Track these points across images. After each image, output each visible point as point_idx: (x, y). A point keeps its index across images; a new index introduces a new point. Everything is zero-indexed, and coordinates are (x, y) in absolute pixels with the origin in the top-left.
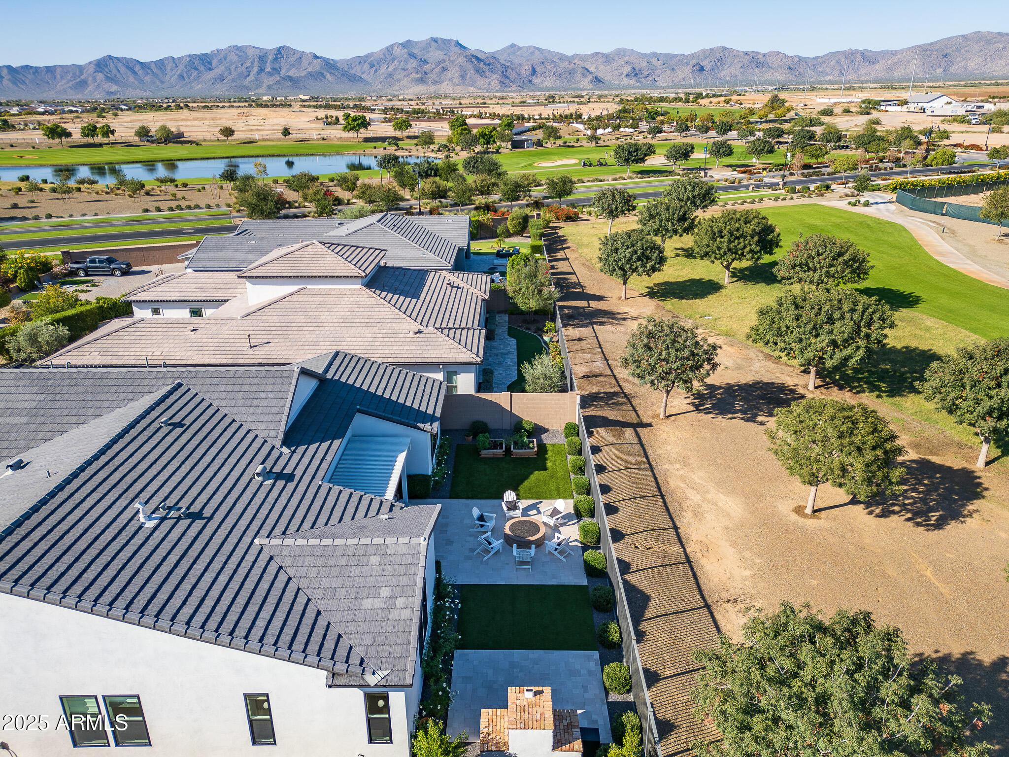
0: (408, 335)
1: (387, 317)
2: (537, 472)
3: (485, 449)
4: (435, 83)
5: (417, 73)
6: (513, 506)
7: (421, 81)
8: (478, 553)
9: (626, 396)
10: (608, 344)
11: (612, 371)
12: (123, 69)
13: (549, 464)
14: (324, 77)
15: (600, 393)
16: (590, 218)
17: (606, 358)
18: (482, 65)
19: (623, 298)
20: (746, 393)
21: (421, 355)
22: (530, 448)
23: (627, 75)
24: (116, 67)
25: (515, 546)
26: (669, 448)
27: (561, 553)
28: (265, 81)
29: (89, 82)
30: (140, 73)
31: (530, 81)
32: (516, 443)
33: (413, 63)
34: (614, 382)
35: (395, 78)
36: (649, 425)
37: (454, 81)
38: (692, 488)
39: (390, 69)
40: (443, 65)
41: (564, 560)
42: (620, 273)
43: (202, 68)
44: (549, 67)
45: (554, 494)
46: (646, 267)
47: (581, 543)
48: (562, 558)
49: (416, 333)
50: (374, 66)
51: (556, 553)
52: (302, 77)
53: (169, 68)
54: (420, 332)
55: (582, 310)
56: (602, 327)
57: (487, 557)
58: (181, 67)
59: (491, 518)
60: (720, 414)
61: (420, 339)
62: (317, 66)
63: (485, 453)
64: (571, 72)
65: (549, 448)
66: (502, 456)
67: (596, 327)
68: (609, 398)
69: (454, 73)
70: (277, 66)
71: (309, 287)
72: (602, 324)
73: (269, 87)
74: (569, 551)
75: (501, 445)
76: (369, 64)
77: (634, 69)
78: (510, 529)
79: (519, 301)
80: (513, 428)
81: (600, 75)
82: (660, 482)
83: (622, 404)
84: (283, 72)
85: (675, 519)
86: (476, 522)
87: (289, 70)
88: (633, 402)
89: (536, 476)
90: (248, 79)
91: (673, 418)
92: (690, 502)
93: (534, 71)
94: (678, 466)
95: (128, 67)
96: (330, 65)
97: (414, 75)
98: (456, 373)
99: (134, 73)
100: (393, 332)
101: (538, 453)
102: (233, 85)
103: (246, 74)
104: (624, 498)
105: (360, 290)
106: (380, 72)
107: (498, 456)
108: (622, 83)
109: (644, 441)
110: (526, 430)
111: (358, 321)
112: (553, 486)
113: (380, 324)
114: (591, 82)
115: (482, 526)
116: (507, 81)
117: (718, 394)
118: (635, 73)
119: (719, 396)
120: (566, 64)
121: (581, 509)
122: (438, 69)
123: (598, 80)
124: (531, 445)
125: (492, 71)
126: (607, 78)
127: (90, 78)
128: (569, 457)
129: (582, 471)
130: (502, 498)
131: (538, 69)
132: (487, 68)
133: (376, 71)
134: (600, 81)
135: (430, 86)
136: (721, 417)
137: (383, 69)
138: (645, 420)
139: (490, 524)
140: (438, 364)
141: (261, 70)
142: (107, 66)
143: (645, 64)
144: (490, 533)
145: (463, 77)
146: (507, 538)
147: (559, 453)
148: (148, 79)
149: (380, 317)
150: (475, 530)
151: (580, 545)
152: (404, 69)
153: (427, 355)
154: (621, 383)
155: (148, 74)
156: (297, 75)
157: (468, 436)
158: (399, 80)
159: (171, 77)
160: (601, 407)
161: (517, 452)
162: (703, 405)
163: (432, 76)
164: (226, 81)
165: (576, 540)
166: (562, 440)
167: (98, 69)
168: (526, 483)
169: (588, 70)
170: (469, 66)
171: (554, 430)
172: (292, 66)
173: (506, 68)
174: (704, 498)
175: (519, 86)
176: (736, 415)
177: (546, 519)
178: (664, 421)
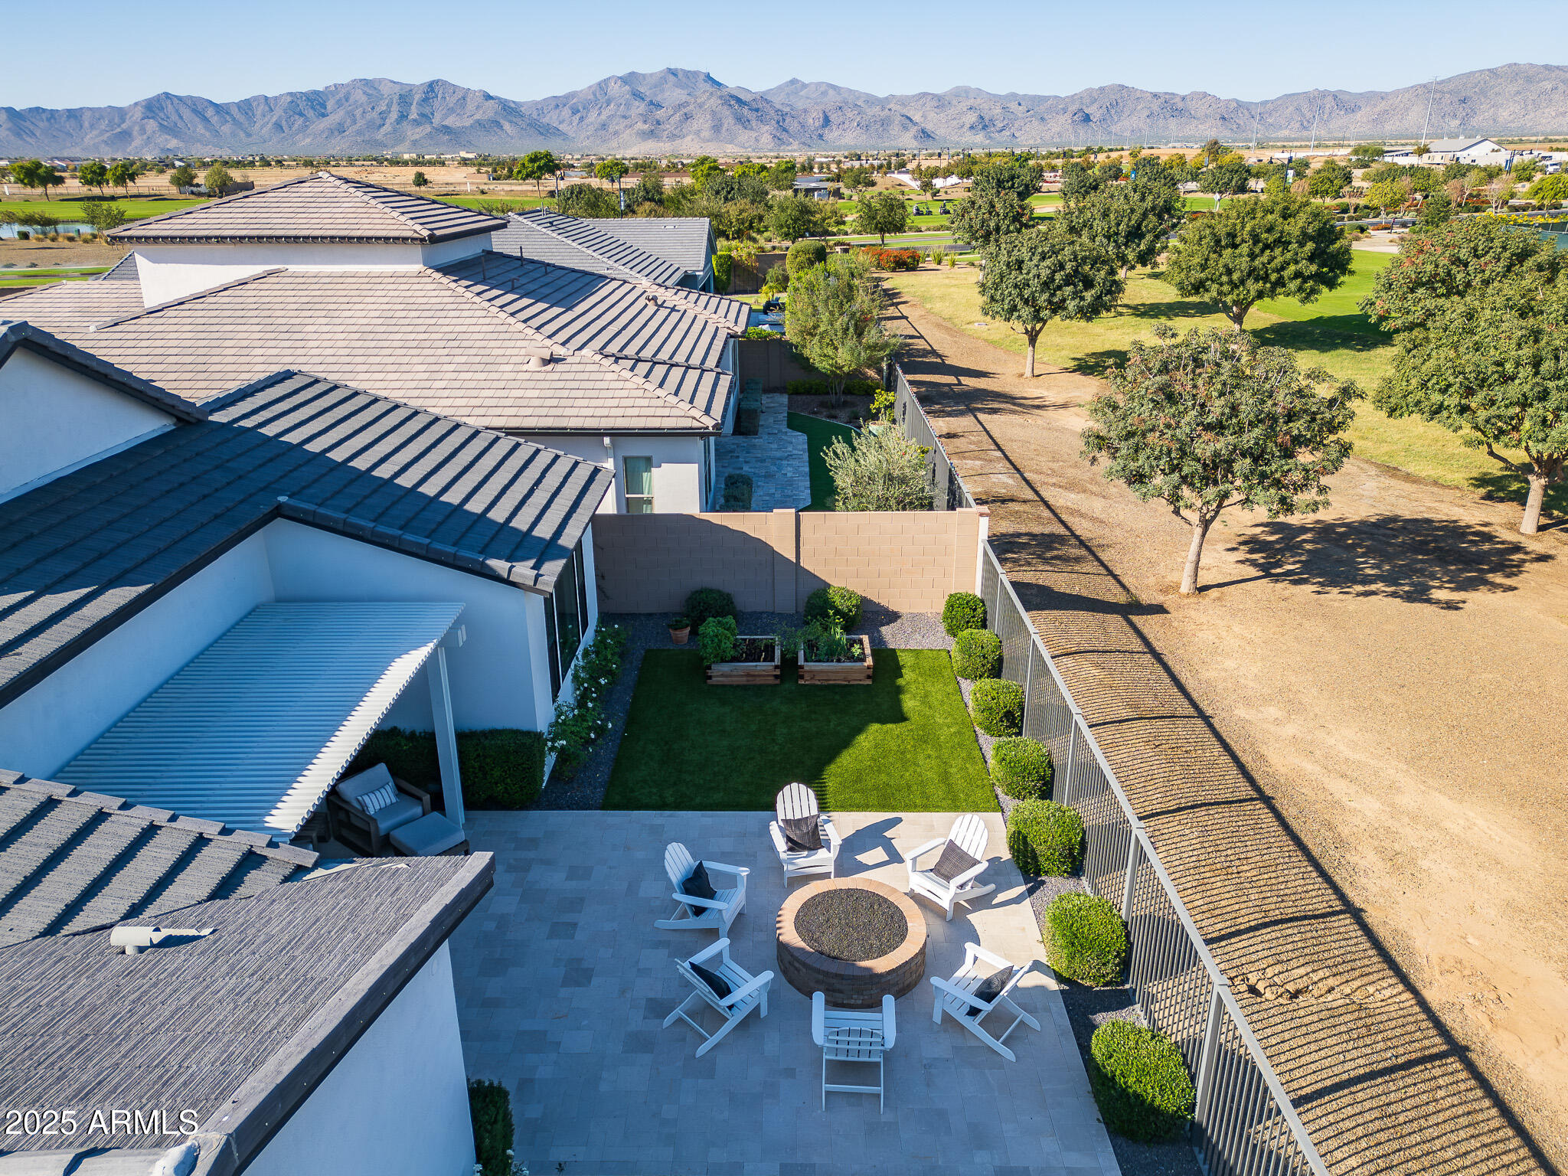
0: (525, 367)
1: (477, 328)
2: (875, 726)
3: (723, 661)
4: (673, 137)
5: (645, 122)
6: (807, 838)
7: (651, 134)
8: (680, 1020)
9: (1082, 543)
10: (1015, 446)
11: (1037, 493)
12: (187, 114)
13: (909, 703)
14: (501, 127)
15: (1019, 535)
16: (939, 267)
17: (1018, 470)
18: (745, 111)
19: (1028, 373)
20: (1373, 539)
21: (553, 412)
22: (852, 658)
23: (972, 128)
24: (177, 111)
25: (819, 998)
26: (1230, 664)
27: (995, 1023)
28: (409, 133)
29: (135, 133)
30: (215, 120)
31: (821, 136)
32: (811, 646)
33: (640, 107)
34: (1047, 513)
35: (611, 130)
36: (1160, 609)
37: (702, 135)
38: (1343, 776)
39: (603, 117)
40: (685, 110)
41: (1008, 1054)
42: (1026, 311)
43: (310, 114)
44: (850, 115)
45: (938, 792)
46: (1082, 298)
47: (1059, 978)
48: (997, 1045)
49: (546, 362)
50: (578, 111)
51: (973, 1025)
52: (466, 128)
53: (259, 113)
54: (553, 360)
55: (946, 389)
56: (995, 416)
57: (712, 1041)
58: (278, 112)
59: (732, 880)
60: (1333, 583)
61: (556, 376)
62: (489, 110)
63: (721, 672)
64: (885, 123)
65: (904, 659)
66: (771, 681)
67: (981, 416)
68: (1045, 547)
69: (702, 123)
70: (427, 110)
71: (293, 268)
72: (994, 411)
73: (415, 143)
74: (1023, 1015)
75: (769, 650)
76: (572, 108)
77: (982, 117)
78: (800, 923)
79: (813, 352)
80: (801, 610)
81: (929, 127)
82: (1245, 758)
83: (1078, 560)
84: (437, 120)
85: (1337, 879)
86: (679, 896)
87: (445, 116)
88: (1103, 556)
89: (872, 738)
90: (383, 130)
91: (1214, 593)
92: (1357, 821)
93: (827, 121)
94: (1272, 712)
95: (195, 111)
96: (510, 110)
97: (640, 126)
98: (649, 463)
99: (206, 120)
100: (485, 359)
101: (875, 673)
102: (359, 140)
103: (379, 122)
104: (1158, 808)
105: (419, 275)
106: (587, 121)
107: (759, 681)
108: (964, 140)
109: (1158, 646)
110: (838, 612)
111: (399, 336)
112: (927, 767)
113: (456, 344)
114: (915, 137)
115: (699, 911)
116: (784, 136)
117: (1305, 541)
118: (984, 124)
119: (1308, 547)
120: (876, 110)
121: (1040, 849)
122: (677, 117)
123: (925, 135)
124: (856, 650)
125: (761, 120)
126: (941, 132)
127: (137, 128)
128: (967, 686)
129: (1013, 724)
130: (772, 807)
131: (833, 117)
132: (755, 114)
133: (582, 119)
134: (929, 136)
135: (665, 142)
136: (1336, 590)
137: (592, 116)
138: (1146, 598)
139: (726, 906)
140: (597, 434)
141: (403, 117)
142: (162, 109)
143: (998, 111)
144: (723, 943)
145: (717, 128)
146: (787, 960)
147: (935, 673)
148: (226, 129)
149: (458, 329)
150: (673, 923)
151: (1053, 985)
152: (624, 117)
153: (568, 412)
154: (1064, 517)
155: (227, 121)
156: (458, 124)
157: (678, 626)
158: (616, 133)
159: (263, 127)
160: (1029, 564)
161: (815, 669)
162: (1278, 564)
163: (669, 127)
164: (347, 133)
165: (1037, 966)
166: (939, 639)
167: (148, 114)
168: (846, 760)
169: (911, 120)
170: (726, 112)
171: (914, 616)
172: (451, 110)
173: (784, 115)
174: (1392, 805)
175: (804, 143)
176: (1373, 587)
177: (922, 884)
178: (1192, 600)
